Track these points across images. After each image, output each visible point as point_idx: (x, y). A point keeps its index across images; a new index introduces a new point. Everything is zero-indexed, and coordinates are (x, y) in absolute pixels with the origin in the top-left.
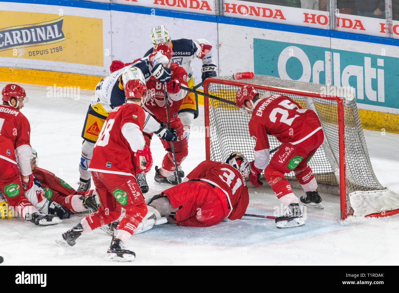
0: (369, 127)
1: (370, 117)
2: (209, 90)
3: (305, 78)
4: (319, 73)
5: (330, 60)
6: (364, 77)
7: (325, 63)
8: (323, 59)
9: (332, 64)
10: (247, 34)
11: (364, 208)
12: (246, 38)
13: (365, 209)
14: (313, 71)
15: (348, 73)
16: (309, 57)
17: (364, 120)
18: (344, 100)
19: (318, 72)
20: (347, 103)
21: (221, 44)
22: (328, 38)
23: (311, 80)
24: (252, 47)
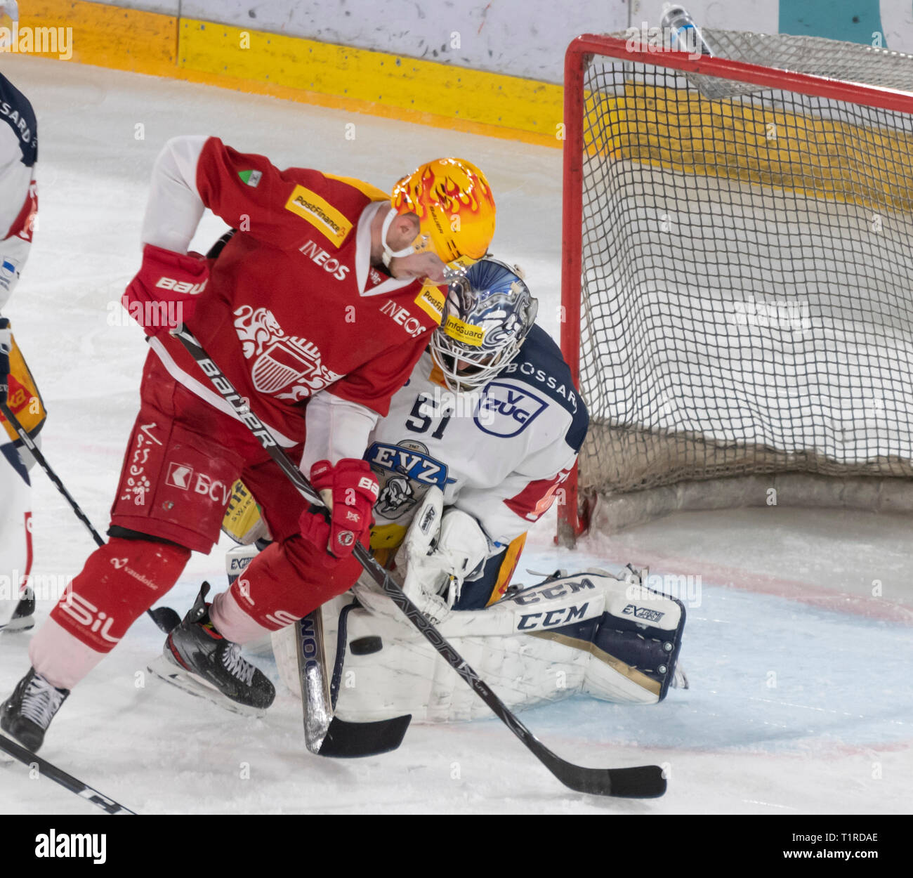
2: (587, 87)
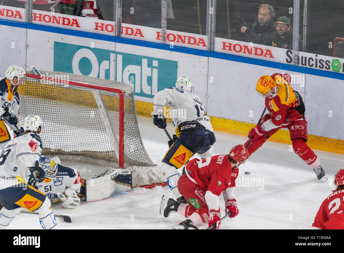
0: (144, 115)
1: (145, 107)
3: (93, 74)
4: (104, 71)
5: (114, 61)
6: (141, 75)
7: (110, 63)
8: (109, 59)
9: (116, 64)
10: (49, 38)
11: (139, 179)
12: (48, 41)
13: (139, 181)
14: (100, 69)
15: (128, 71)
16: (97, 57)
17: (140, 109)
18: (124, 93)
19: (104, 69)
20: (127, 95)
21: (28, 45)
22: (114, 43)
23: (98, 76)
24: (53, 49)
